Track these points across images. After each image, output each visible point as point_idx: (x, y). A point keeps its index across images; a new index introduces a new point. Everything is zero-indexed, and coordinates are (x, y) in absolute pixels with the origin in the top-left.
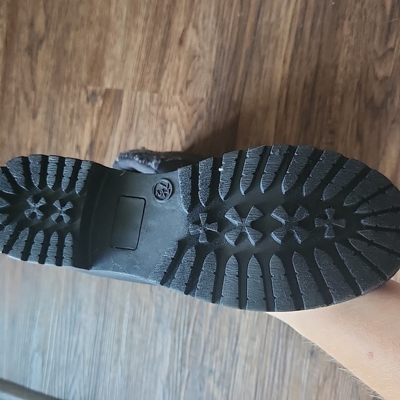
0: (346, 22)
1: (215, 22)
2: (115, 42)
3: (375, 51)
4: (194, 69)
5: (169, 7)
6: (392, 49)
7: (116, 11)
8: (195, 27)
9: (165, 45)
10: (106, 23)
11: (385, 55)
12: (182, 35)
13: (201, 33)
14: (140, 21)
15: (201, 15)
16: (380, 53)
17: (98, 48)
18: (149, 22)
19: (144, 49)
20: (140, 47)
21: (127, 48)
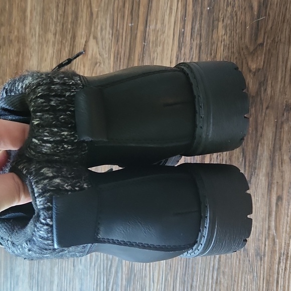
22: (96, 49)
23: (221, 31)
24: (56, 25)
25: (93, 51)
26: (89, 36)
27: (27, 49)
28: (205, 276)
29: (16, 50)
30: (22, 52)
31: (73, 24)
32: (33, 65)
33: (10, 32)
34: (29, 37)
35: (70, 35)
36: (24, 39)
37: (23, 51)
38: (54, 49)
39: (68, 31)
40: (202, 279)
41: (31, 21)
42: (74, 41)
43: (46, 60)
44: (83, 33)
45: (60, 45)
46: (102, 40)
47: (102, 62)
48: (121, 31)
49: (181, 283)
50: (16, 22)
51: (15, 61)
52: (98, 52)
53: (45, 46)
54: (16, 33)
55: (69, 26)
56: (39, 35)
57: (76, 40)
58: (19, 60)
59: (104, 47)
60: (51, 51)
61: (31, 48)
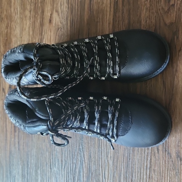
1: (67, 6)
2: (16, 27)
3: (163, 8)
4: (59, 36)
5: (41, 2)
6: (173, 5)
8: (57, 11)
9: (42, 25)
10: (10, 18)
11: (169, 10)
12: (50, 17)
13: (60, 15)
14: (27, 13)
15: (59, 4)
16: (166, 9)
18: (32, 13)
19: (31, 28)
20: (29, 28)
21: (22, 30)
22: (58, 19)
24: (30, 5)
25: (56, 20)
26: (53, 10)
27: (13, 23)
28: (141, 173)
29: (6, 24)
30: (9, 25)
31: (42, 3)
32: (17, 34)
33: (1, 13)
34: (13, 15)
35: (40, 11)
36: (11, 16)
37: (11, 25)
38: (30, 21)
39: (39, 8)
40: (139, 175)
41: (14, 4)
42: (43, 15)
43: (25, 29)
44: (49, 9)
45: (34, 19)
46: (62, 12)
47: (62, 27)
48: (74, 5)
49: (124, 178)
50: (5, 6)
51: (6, 31)
52: (59, 21)
53: (24, 20)
54: (5, 13)
55: (39, 5)
56: (20, 13)
57: (45, 14)
58: (8, 31)
59: (63, 17)
60: (28, 23)
61: (15, 22)
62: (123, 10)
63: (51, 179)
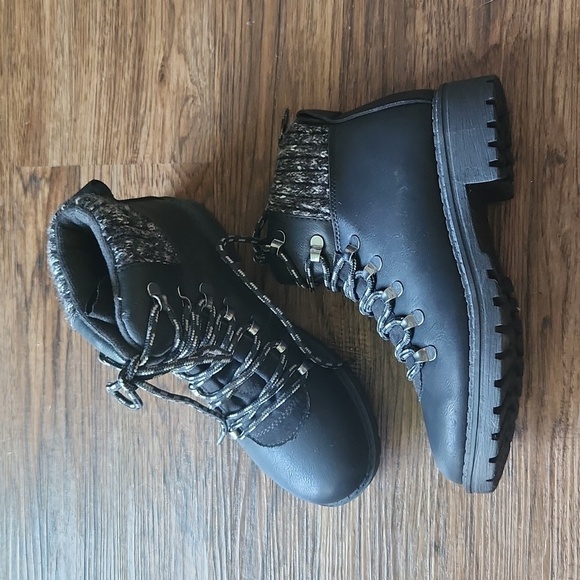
0: (419, 13)
1: (212, 38)
2: (57, 91)
3: (471, 53)
4: (188, 117)
5: (135, 25)
6: (498, 46)
7: (52, 41)
8: (182, 51)
9: (137, 86)
10: (38, 64)
11: (486, 57)
12: (162, 66)
13: (192, 61)
14: (93, 53)
15: (188, 32)
16: (480, 54)
17: (30, 105)
18: (106, 51)
19: (104, 96)
20: (99, 94)
21: (77, 100)
22: (184, 73)
23: (421, 27)
24: (102, 31)
25: (178, 76)
26: (170, 47)
27: (48, 80)
28: (417, 476)
29: (25, 82)
30: (37, 85)
31: (137, 26)
32: (61, 109)
33: (12, 49)
34: (50, 56)
35: (132, 49)
36: (41, 59)
37: (41, 83)
38: (101, 76)
39: (128, 41)
40: (413, 481)
41: (52, 25)
42: (140, 60)
43: (86, 98)
44: (158, 43)
45: (113, 69)
46: (196, 54)
47: (197, 95)
48: (231, 35)
49: (373, 494)
50: (23, 29)
51: (25, 103)
52: (188, 77)
53: (83, 72)
54: (23, 50)
55: (129, 32)
56: (70, 52)
57: (145, 57)
58: (32, 101)
59: (200, 68)
60: (95, 81)
61: (55, 77)
62: (367, 53)
63: (165, 513)
